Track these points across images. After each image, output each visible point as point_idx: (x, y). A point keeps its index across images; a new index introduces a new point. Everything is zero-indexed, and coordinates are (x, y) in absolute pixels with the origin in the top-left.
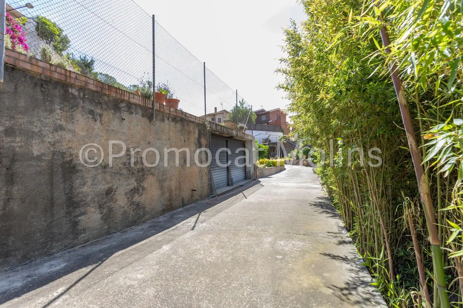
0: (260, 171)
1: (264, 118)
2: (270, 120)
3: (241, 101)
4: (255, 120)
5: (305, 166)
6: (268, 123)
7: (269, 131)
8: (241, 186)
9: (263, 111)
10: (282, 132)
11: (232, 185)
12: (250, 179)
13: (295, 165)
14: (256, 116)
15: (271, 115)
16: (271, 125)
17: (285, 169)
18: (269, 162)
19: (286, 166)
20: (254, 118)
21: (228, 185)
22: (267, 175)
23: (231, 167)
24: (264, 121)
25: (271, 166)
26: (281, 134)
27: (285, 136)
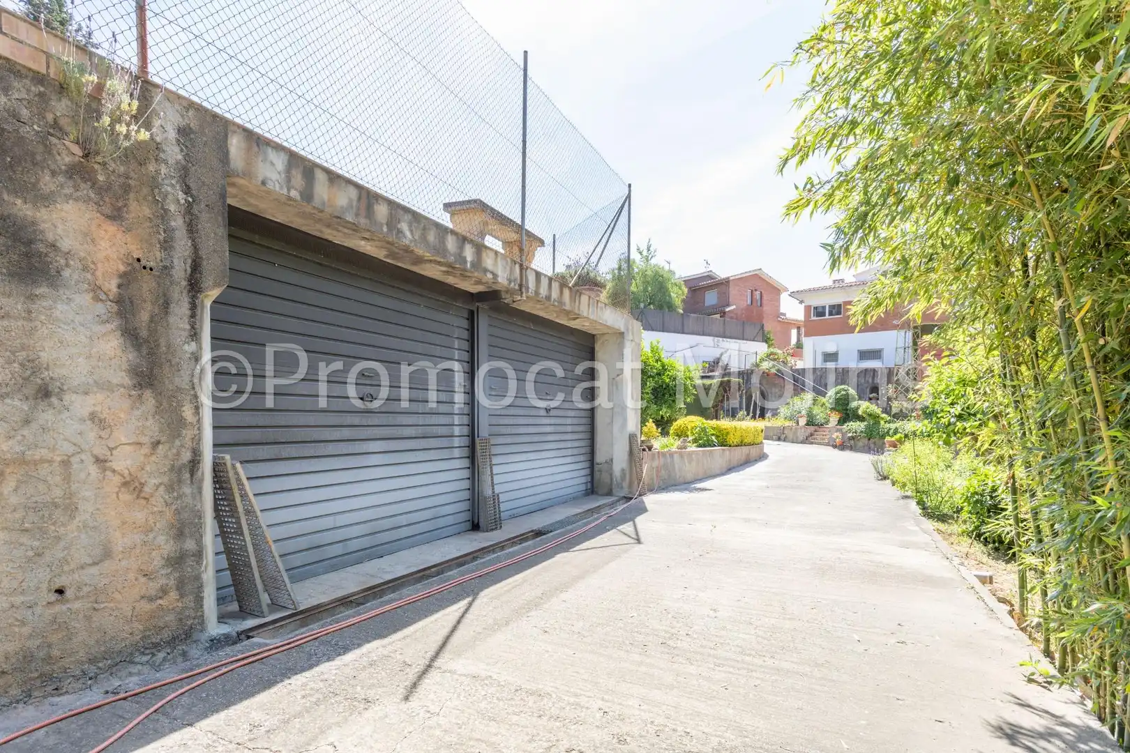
0: (655, 464)
1: (711, 298)
2: (728, 305)
3: (644, 248)
4: (683, 301)
5: (835, 447)
6: (723, 314)
7: (724, 336)
8: (538, 533)
9: (709, 277)
10: (766, 342)
11: (497, 524)
12: (610, 493)
13: (802, 442)
14: (686, 290)
15: (733, 291)
16: (732, 318)
17: (762, 457)
18: (704, 430)
19: (770, 447)
20: (678, 296)
21: (475, 527)
22: (689, 477)
23: (494, 441)
24: (713, 307)
25: (709, 444)
26: (761, 348)
27: (772, 354)
